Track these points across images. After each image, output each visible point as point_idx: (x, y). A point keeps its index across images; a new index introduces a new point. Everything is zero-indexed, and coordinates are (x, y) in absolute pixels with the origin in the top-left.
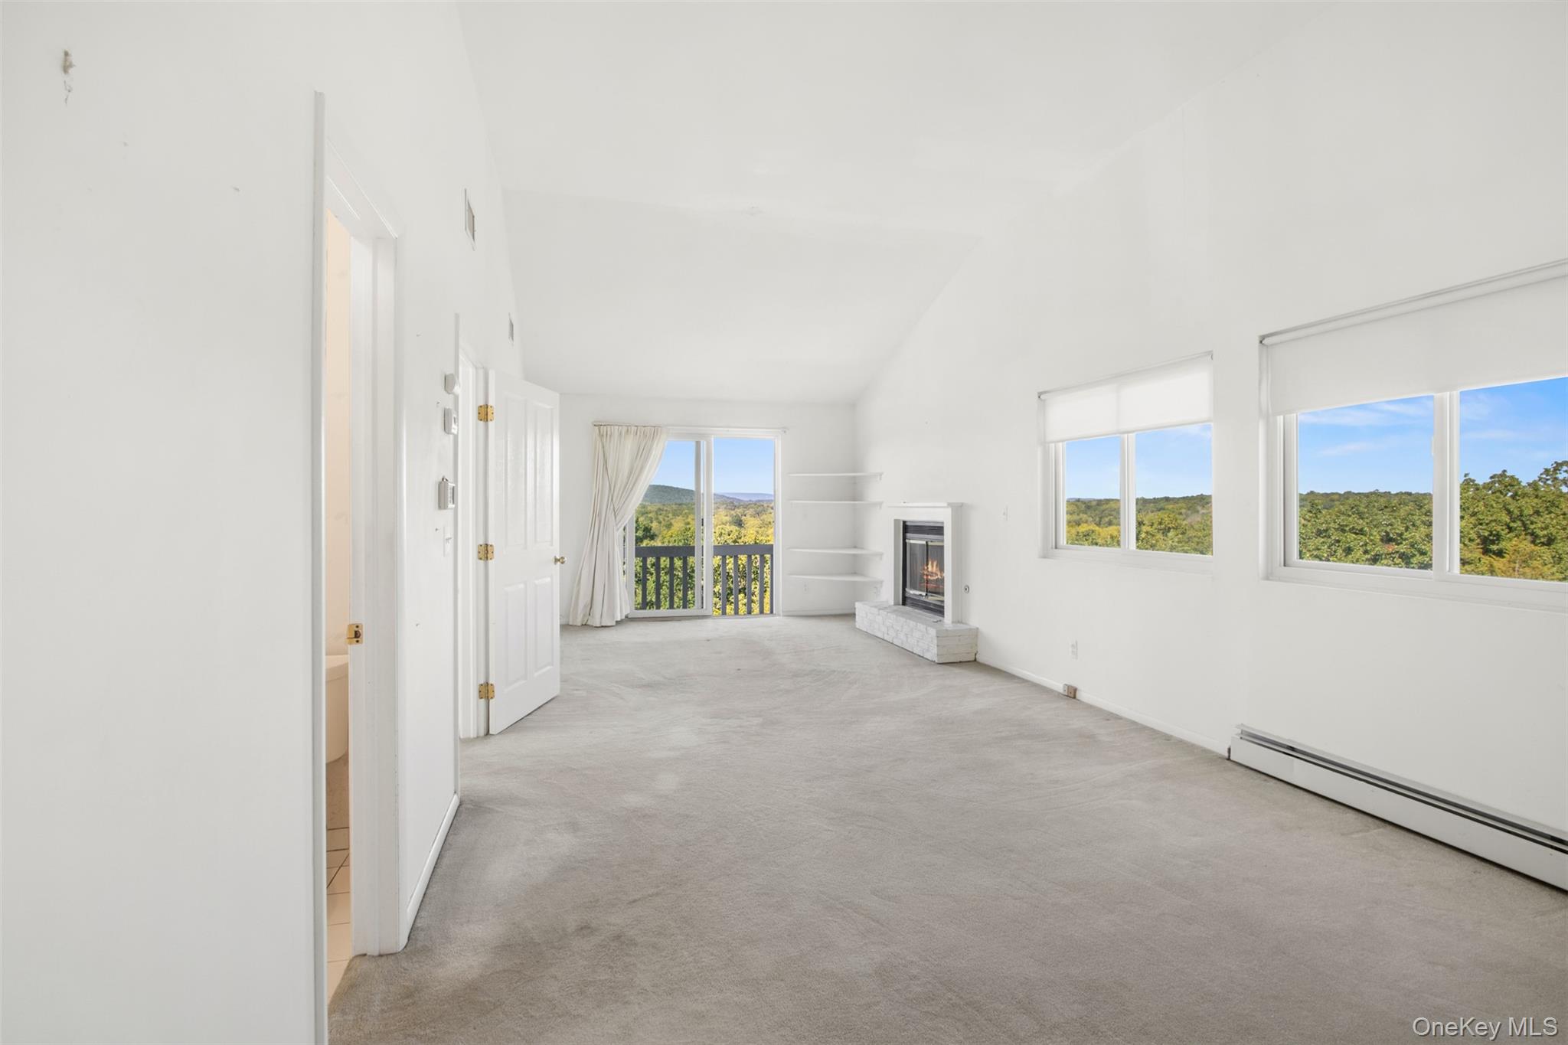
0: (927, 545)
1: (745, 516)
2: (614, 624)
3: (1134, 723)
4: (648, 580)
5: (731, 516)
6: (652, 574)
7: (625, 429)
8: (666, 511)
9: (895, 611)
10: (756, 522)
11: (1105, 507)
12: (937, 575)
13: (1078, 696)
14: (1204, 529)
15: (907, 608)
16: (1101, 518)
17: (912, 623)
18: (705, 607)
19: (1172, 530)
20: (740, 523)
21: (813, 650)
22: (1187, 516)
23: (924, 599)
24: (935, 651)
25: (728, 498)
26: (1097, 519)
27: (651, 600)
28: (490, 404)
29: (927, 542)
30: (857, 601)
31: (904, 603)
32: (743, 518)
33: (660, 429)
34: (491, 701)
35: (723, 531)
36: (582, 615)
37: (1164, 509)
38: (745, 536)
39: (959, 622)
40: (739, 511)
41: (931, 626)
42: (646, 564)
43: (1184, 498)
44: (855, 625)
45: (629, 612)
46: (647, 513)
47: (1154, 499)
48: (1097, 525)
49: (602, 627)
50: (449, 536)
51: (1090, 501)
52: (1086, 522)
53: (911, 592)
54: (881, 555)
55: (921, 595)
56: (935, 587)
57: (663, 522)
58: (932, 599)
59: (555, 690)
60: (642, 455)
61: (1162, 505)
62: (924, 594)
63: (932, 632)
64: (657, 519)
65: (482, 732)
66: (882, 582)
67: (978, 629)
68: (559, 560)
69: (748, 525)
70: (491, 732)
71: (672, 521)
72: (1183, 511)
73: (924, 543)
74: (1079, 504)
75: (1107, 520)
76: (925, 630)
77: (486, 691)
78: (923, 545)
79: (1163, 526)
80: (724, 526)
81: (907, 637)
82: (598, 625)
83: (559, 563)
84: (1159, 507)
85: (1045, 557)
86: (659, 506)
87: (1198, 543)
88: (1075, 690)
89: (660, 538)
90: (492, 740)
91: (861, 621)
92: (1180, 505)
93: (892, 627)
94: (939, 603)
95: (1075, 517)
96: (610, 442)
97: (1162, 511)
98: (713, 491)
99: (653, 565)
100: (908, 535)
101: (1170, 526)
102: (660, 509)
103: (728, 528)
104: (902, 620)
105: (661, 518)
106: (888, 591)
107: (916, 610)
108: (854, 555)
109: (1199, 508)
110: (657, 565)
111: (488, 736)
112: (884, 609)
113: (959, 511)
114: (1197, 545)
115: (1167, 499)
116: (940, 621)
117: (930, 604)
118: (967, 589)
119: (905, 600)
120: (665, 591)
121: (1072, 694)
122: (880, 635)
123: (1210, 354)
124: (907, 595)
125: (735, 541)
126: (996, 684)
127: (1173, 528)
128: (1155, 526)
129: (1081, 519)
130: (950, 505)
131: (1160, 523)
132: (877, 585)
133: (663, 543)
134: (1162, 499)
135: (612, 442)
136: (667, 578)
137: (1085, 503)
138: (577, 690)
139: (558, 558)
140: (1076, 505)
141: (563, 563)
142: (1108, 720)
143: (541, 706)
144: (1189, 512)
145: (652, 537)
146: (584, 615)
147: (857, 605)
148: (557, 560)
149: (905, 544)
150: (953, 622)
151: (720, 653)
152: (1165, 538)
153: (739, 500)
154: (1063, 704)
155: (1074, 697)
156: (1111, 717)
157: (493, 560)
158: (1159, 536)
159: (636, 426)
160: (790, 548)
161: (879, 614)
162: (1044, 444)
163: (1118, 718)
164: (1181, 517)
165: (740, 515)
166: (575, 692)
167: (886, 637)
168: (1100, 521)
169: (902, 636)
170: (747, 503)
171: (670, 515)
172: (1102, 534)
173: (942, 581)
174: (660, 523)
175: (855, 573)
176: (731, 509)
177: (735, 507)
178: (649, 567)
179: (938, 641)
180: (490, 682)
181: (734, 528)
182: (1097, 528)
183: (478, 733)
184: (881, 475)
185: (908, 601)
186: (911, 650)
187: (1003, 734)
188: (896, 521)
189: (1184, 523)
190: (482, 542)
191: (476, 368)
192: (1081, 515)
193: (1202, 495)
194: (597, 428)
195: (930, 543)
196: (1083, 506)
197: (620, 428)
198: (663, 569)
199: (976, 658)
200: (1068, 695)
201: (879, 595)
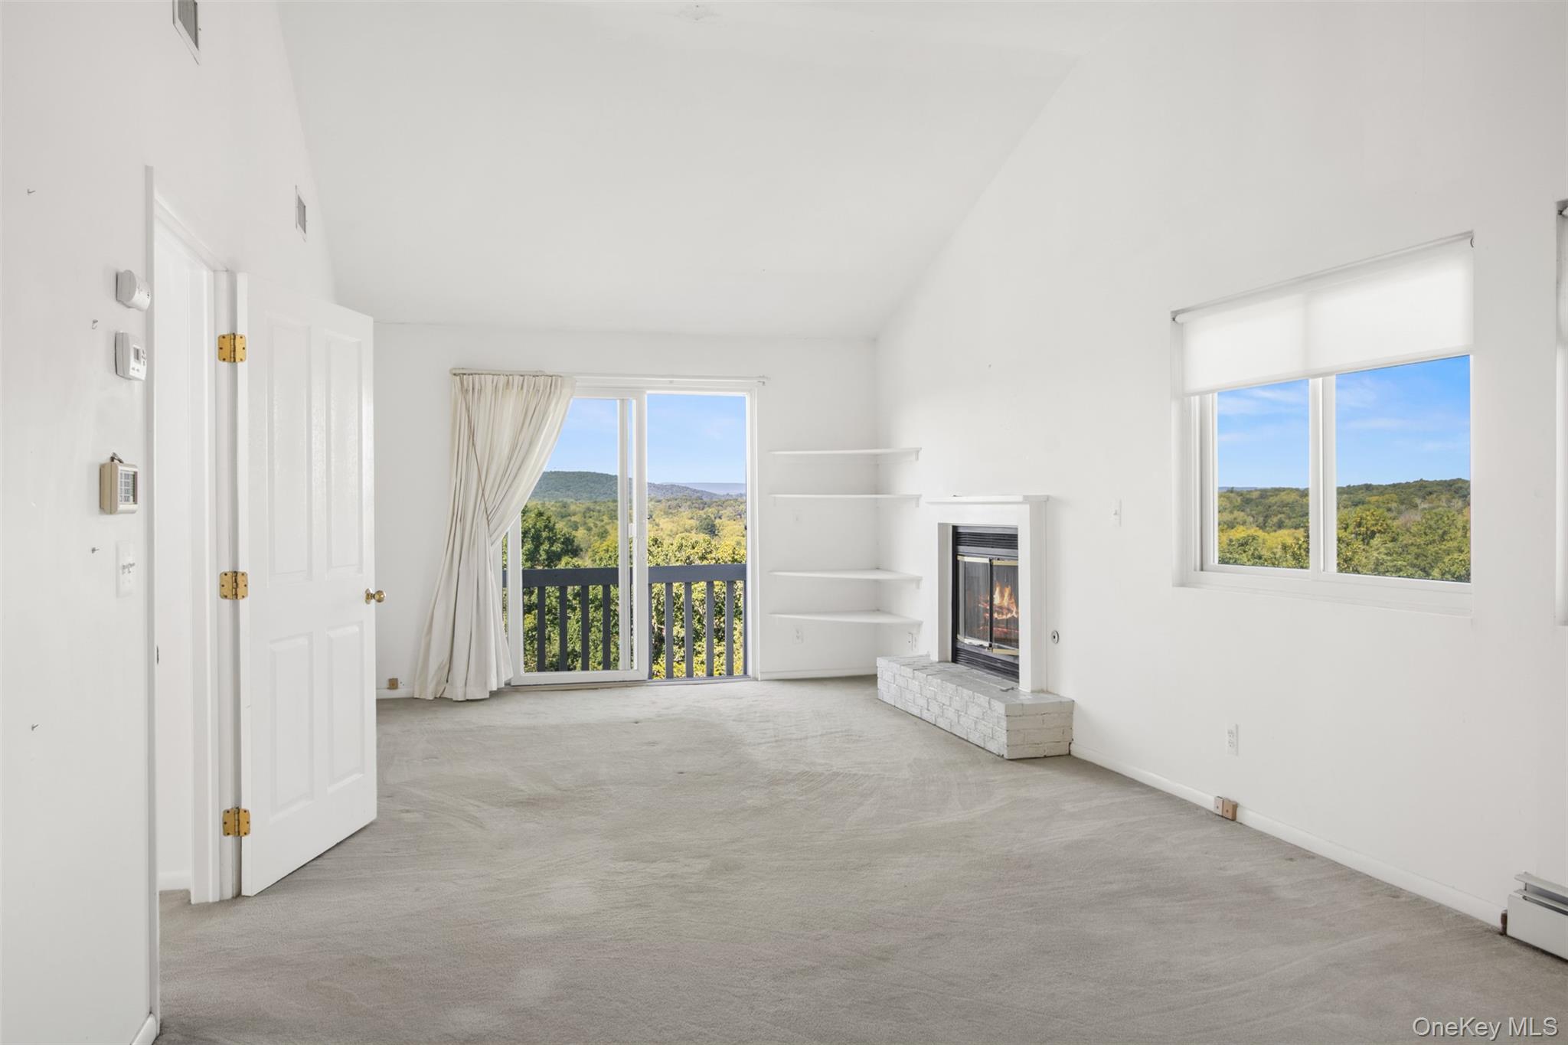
0: (991, 565)
1: (720, 518)
2: (488, 696)
3: (1335, 865)
4: (570, 618)
5: (700, 518)
6: (574, 609)
7: (503, 380)
8: (599, 511)
9: (939, 672)
10: (737, 527)
11: (1273, 500)
12: (1009, 611)
13: (1240, 817)
14: (1426, 534)
15: (960, 668)
16: (1266, 517)
17: (966, 693)
18: (635, 668)
19: (1378, 535)
20: (712, 530)
21: (807, 738)
22: (1400, 512)
23: (986, 652)
24: (1003, 738)
25: (694, 491)
26: (1261, 519)
27: (574, 650)
28: (239, 332)
29: (990, 560)
30: (882, 656)
31: (955, 660)
32: (717, 521)
33: (560, 379)
34: (244, 839)
35: (684, 543)
36: (434, 683)
37: (1363, 503)
38: (717, 549)
39: (1042, 691)
40: (711, 511)
41: (998, 699)
42: (566, 594)
43: (1394, 485)
44: (877, 694)
45: (510, 676)
46: (569, 515)
47: (1349, 487)
48: (1261, 528)
49: (468, 700)
50: (130, 560)
51: (1250, 491)
52: (1244, 523)
53: (967, 641)
54: (918, 581)
55: (981, 646)
56: (1006, 633)
57: (594, 529)
58: (1000, 653)
59: (367, 813)
60: (531, 420)
61: (1360, 496)
62: (986, 644)
63: (999, 708)
64: (585, 523)
65: (229, 893)
66: (919, 625)
67: (1073, 701)
68: (373, 596)
69: (725, 531)
70: (244, 893)
71: (608, 527)
72: (1394, 505)
73: (986, 561)
74: (1232, 495)
75: (1275, 520)
76: (987, 705)
77: (235, 823)
78: (986, 564)
79: (1363, 529)
80: (687, 534)
81: (959, 716)
82: (461, 699)
83: (373, 601)
84: (1356, 499)
85: (1182, 584)
86: (589, 504)
87: (1417, 556)
88: (1235, 807)
89: (590, 553)
90: (244, 907)
91: (886, 688)
92: (1387, 496)
93: (935, 699)
94: (1010, 660)
95: (1228, 517)
96: (479, 399)
97: (1360, 506)
98: (647, 480)
99: (576, 595)
100: (962, 549)
101: (1375, 529)
102: (589, 509)
103: (694, 537)
104: (951, 687)
105: (591, 523)
106: (930, 642)
107: (975, 672)
108: (876, 581)
109: (1418, 501)
110: (582, 595)
111: (239, 899)
112: (924, 668)
113: (1042, 508)
114: (1417, 558)
115: (1368, 488)
116: (1013, 689)
117: (995, 660)
118: (1056, 636)
119: (956, 655)
120: (595, 635)
121: (1229, 813)
122: (915, 711)
123: (1470, 237)
124: (959, 646)
125: (703, 558)
126: (1106, 796)
127: (1380, 532)
128: (1351, 528)
129: (1235, 519)
130: (1027, 499)
131: (1359, 525)
132: (913, 629)
133: (594, 561)
134: (1360, 488)
135: (482, 399)
136: (600, 615)
137: (1242, 495)
138: (408, 811)
139: (372, 591)
140: (1228, 498)
141: (379, 601)
142: (1291, 859)
143: (341, 842)
144: (1403, 507)
145: (575, 552)
146: (438, 684)
147: (881, 663)
148: (370, 596)
149: (956, 564)
150: (1032, 692)
151: (654, 743)
152: (1367, 548)
153: (710, 494)
154: (1215, 830)
155: (1234, 819)
156: (1296, 854)
157: (246, 599)
158: (1358, 545)
159: (522, 376)
160: (771, 571)
161: (914, 678)
162: (1182, 396)
163: (1308, 855)
164: (1390, 515)
165: (712, 516)
166: (405, 815)
167: (926, 715)
168: (1265, 522)
169: (950, 713)
170: (723, 499)
171: (605, 518)
172: (1269, 543)
173: (1014, 622)
174: (589, 529)
175: (878, 611)
176: (699, 509)
177: (704, 505)
178: (571, 598)
179: (1008, 722)
180: (244, 807)
181: (702, 537)
182: (1260, 533)
183: (221, 893)
184: (917, 451)
185: (962, 656)
186: (966, 738)
187: (1115, 887)
188: (942, 526)
189: (1396, 523)
190: (227, 568)
191: (215, 271)
192: (1236, 513)
193: (1421, 480)
194: (458, 378)
195: (995, 563)
196: (1239, 499)
197: (496, 377)
198: (593, 602)
199: (1070, 751)
200: (1222, 816)
201: (915, 646)
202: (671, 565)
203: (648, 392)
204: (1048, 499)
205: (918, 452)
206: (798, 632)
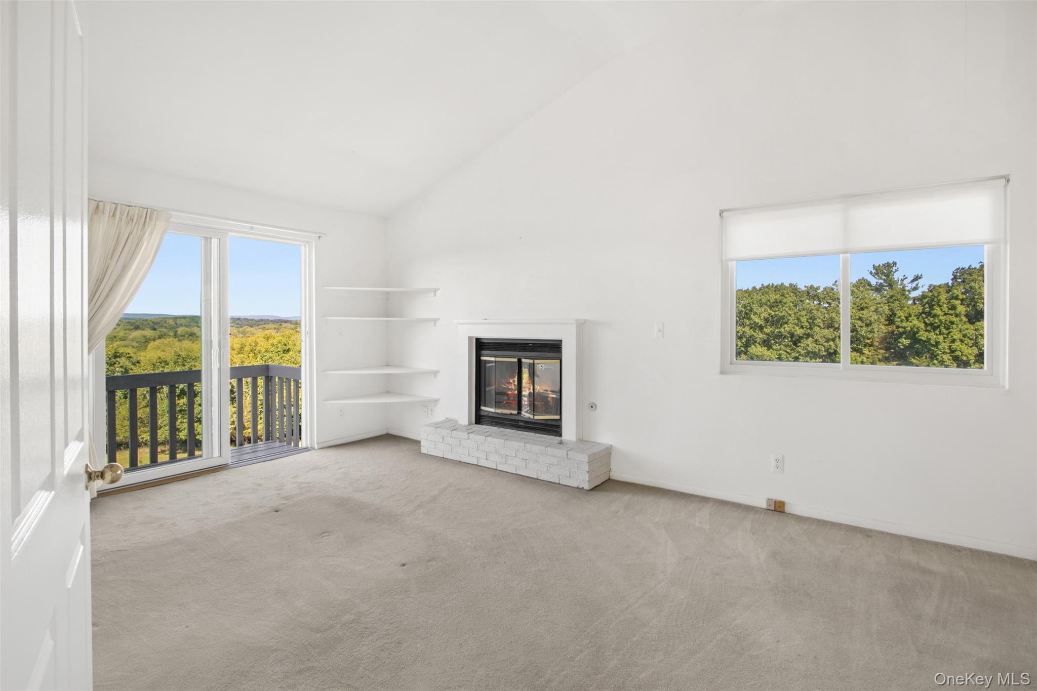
0: (520, 363)
13: (787, 510)
15: (487, 428)
17: (537, 448)
23: (513, 417)
29: (519, 360)
31: (480, 422)
33: (155, 213)
44: (420, 451)
53: (487, 409)
55: (510, 413)
56: (547, 406)
58: (532, 418)
62: (514, 412)
63: (580, 457)
67: (612, 446)
73: (516, 360)
76: (564, 455)
78: (512, 362)
81: (527, 463)
88: (783, 504)
91: (428, 447)
93: (490, 452)
94: (552, 422)
100: (487, 352)
104: (517, 444)
107: (506, 430)
113: (581, 327)
116: (561, 442)
117: (531, 423)
118: (592, 406)
119: (480, 419)
121: (778, 508)
122: (472, 462)
123: (1005, 177)
124: (484, 414)
149: (480, 363)
150: (577, 442)
155: (785, 512)
160: (324, 371)
161: (468, 439)
162: (722, 261)
167: (486, 464)
169: (516, 462)
173: (558, 399)
175: (392, 394)
185: (485, 420)
186: (533, 476)
188: (470, 338)
195: (524, 361)
199: (609, 476)
200: (775, 511)
201: (431, 414)
202: (245, 365)
203: (230, 234)
204: (585, 322)
205: (435, 291)
206: (341, 412)
